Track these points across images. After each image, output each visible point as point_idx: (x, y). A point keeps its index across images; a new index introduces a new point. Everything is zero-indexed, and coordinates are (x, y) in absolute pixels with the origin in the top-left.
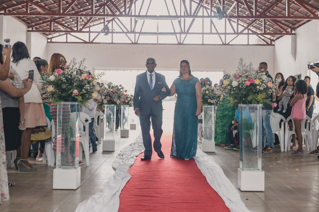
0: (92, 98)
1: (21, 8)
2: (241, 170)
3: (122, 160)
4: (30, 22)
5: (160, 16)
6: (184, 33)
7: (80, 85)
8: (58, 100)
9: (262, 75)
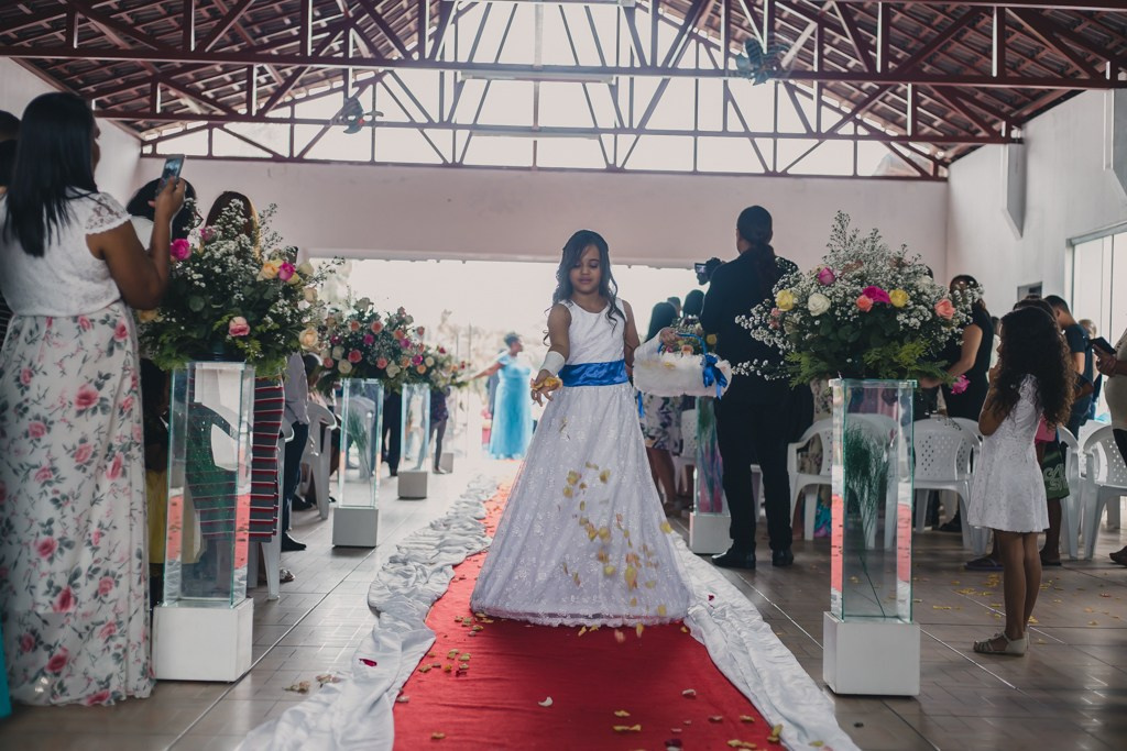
0: (299, 347)
1: (47, 31)
2: (836, 620)
3: (403, 580)
4: (80, 82)
5: (546, 69)
6: (630, 130)
7: (254, 298)
8: (174, 355)
9: (915, 273)
